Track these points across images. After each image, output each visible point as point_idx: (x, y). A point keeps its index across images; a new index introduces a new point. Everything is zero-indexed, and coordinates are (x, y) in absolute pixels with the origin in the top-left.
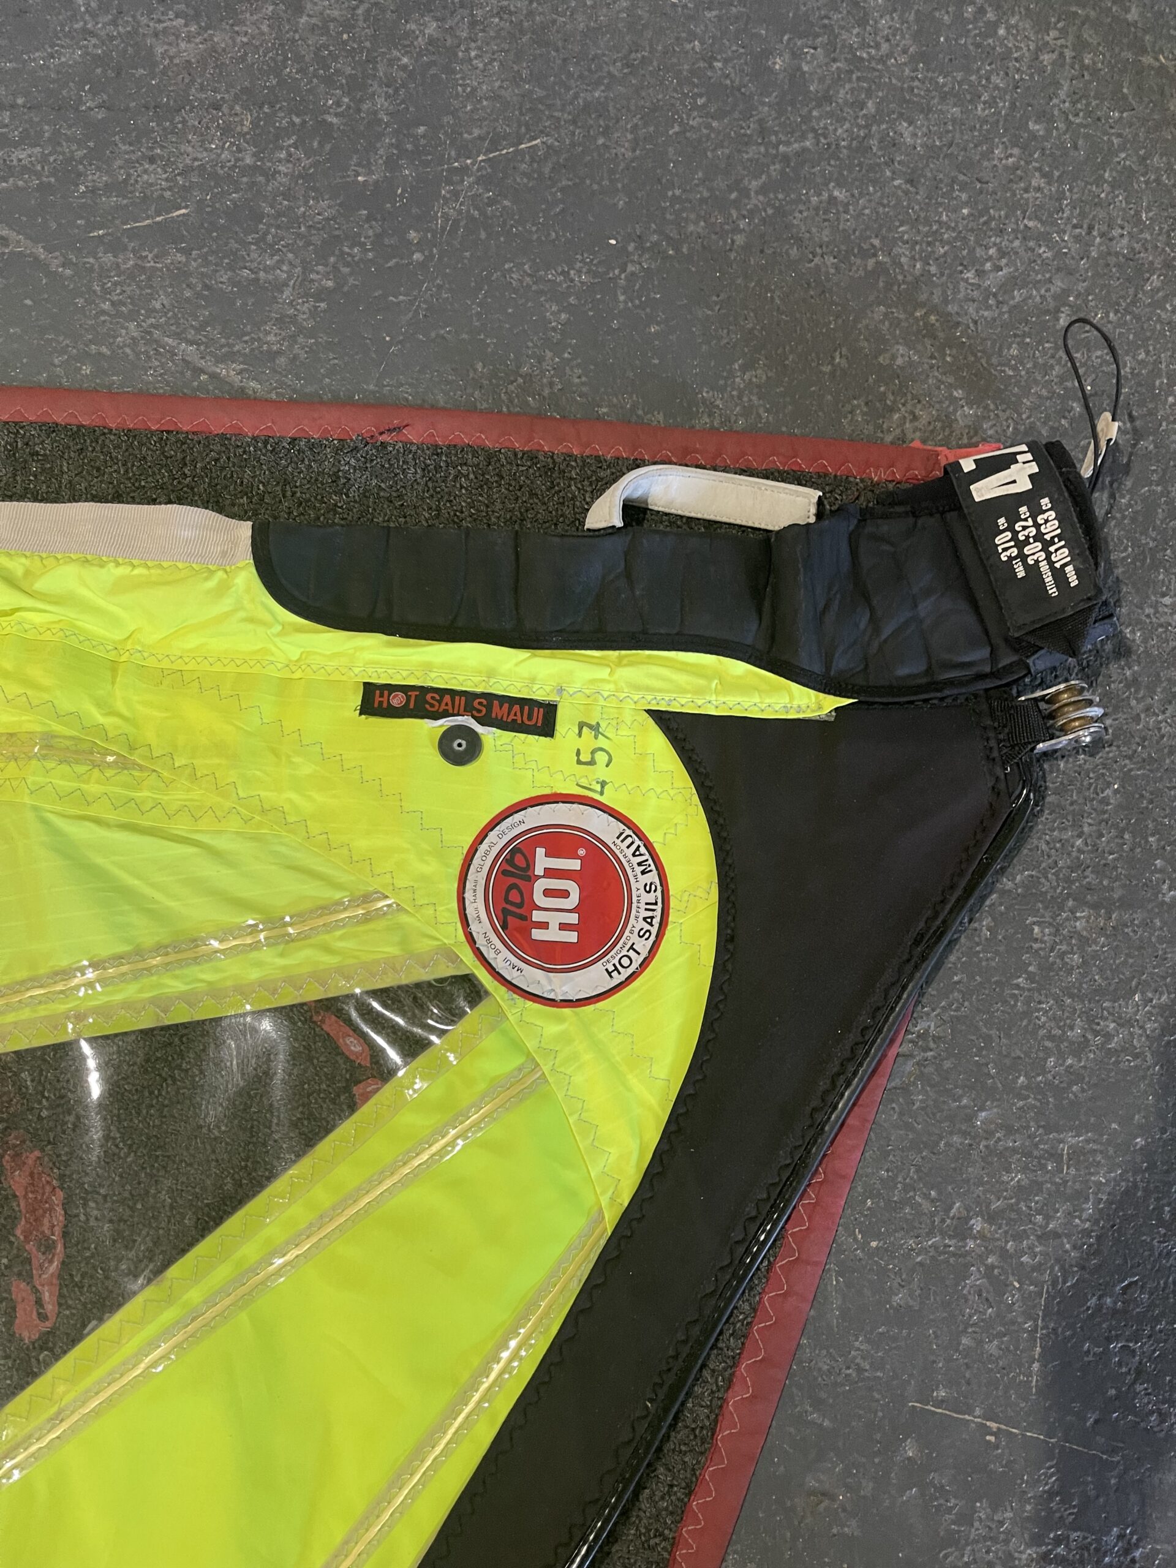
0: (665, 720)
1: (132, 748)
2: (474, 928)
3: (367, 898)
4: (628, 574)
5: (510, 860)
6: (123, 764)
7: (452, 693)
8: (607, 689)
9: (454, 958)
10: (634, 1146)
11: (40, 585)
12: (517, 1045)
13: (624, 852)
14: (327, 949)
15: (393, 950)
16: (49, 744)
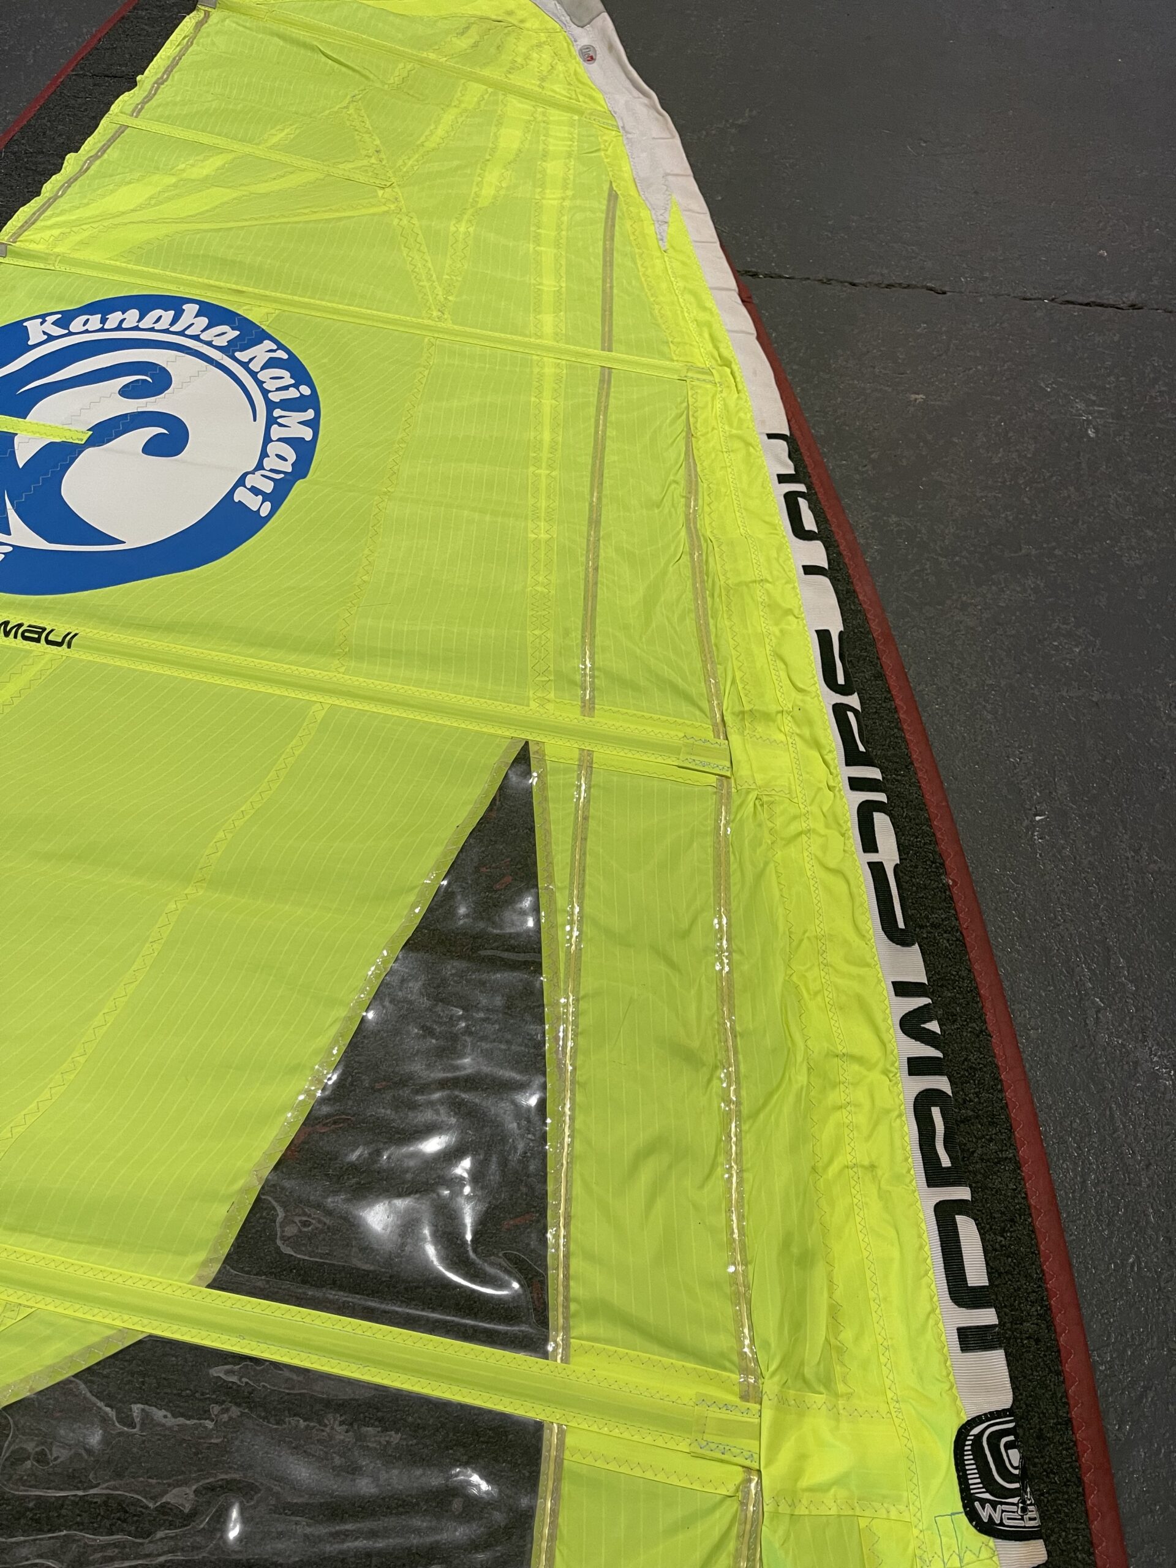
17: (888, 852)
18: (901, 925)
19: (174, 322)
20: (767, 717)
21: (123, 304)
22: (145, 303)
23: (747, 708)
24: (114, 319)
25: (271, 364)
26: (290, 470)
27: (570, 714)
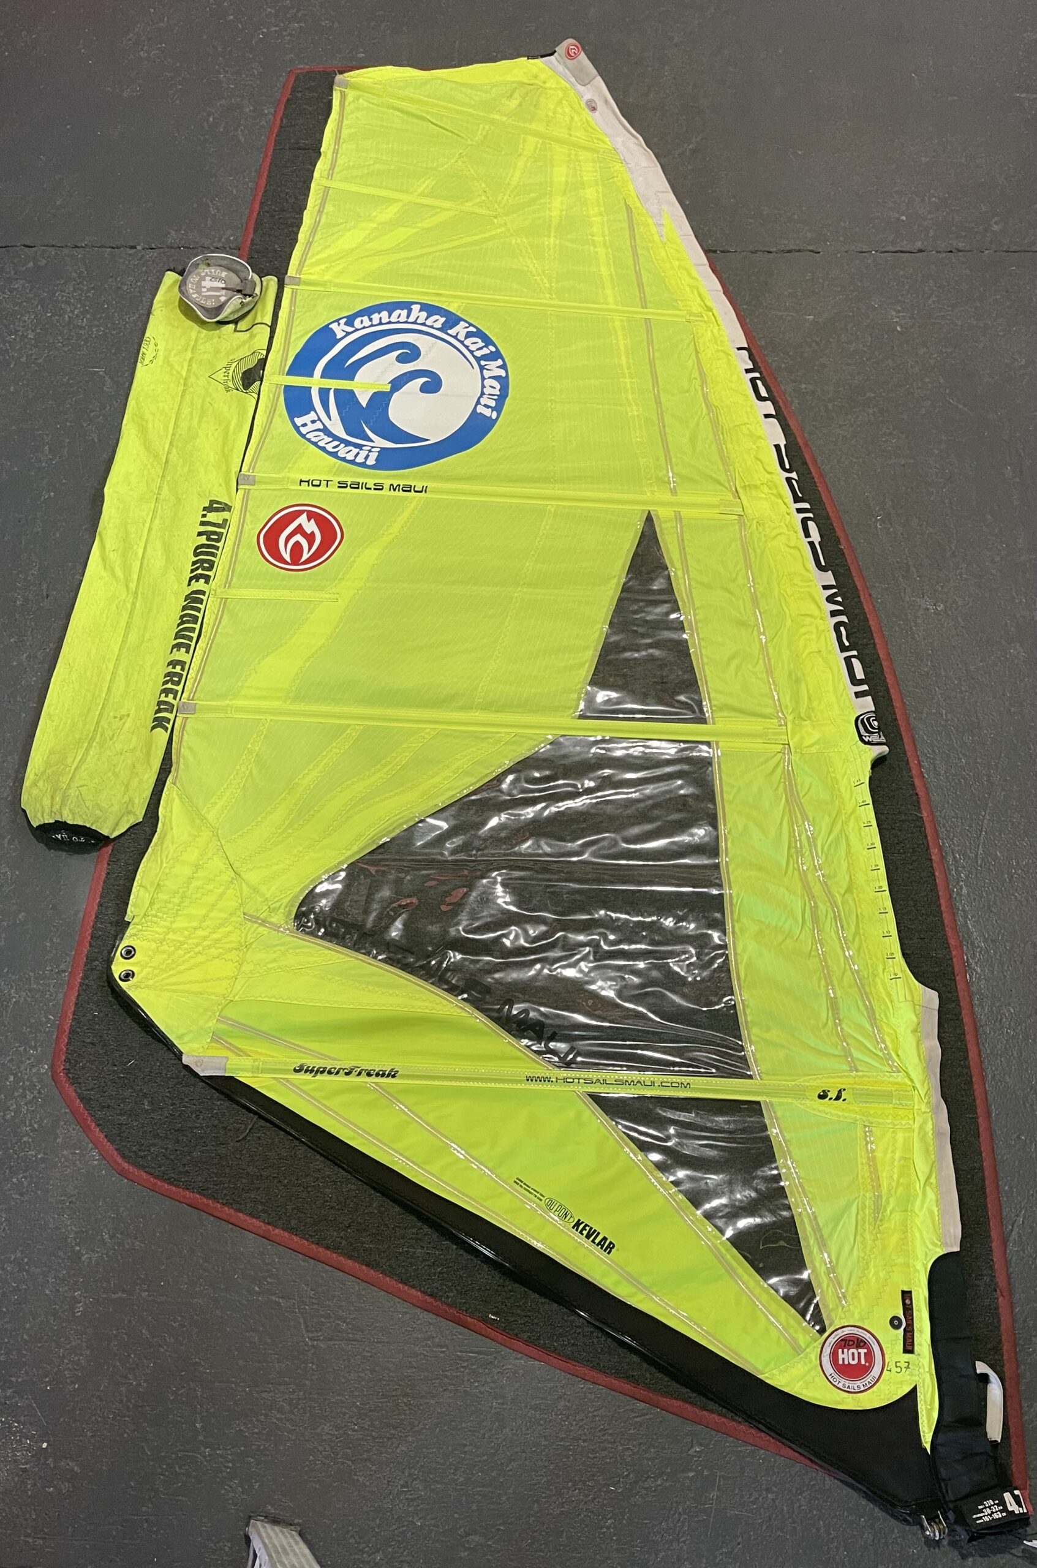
0: (914, 1390)
1: (881, 1220)
2: (840, 1331)
3: (845, 1297)
4: (963, 1376)
5: (862, 1341)
6: (876, 1219)
7: (912, 1319)
8: (921, 1370)
9: (831, 1325)
10: (782, 1383)
11: (928, 1188)
12: (808, 1346)
13: (869, 1379)
14: (828, 1286)
15: (831, 1307)
16: (880, 1197)
17: (815, 537)
18: (823, 564)
19: (408, 316)
20: (756, 487)
21: (378, 308)
22: (390, 307)
23: (747, 484)
24: (376, 317)
25: (469, 335)
26: (498, 393)
27: (667, 497)
